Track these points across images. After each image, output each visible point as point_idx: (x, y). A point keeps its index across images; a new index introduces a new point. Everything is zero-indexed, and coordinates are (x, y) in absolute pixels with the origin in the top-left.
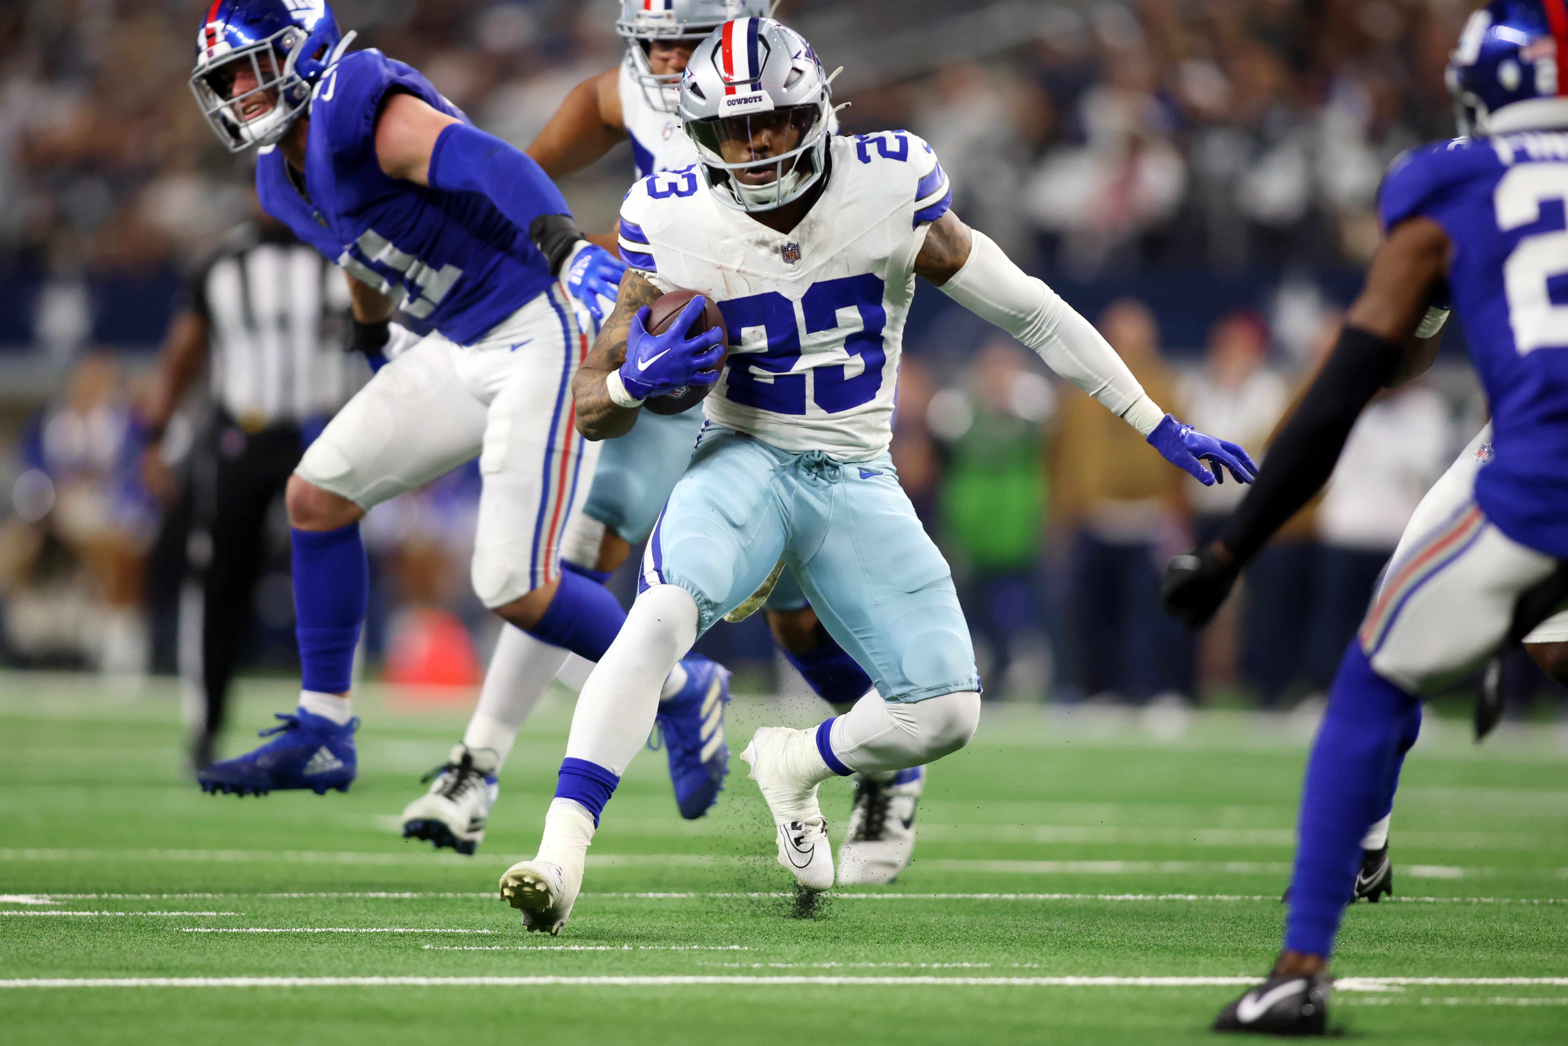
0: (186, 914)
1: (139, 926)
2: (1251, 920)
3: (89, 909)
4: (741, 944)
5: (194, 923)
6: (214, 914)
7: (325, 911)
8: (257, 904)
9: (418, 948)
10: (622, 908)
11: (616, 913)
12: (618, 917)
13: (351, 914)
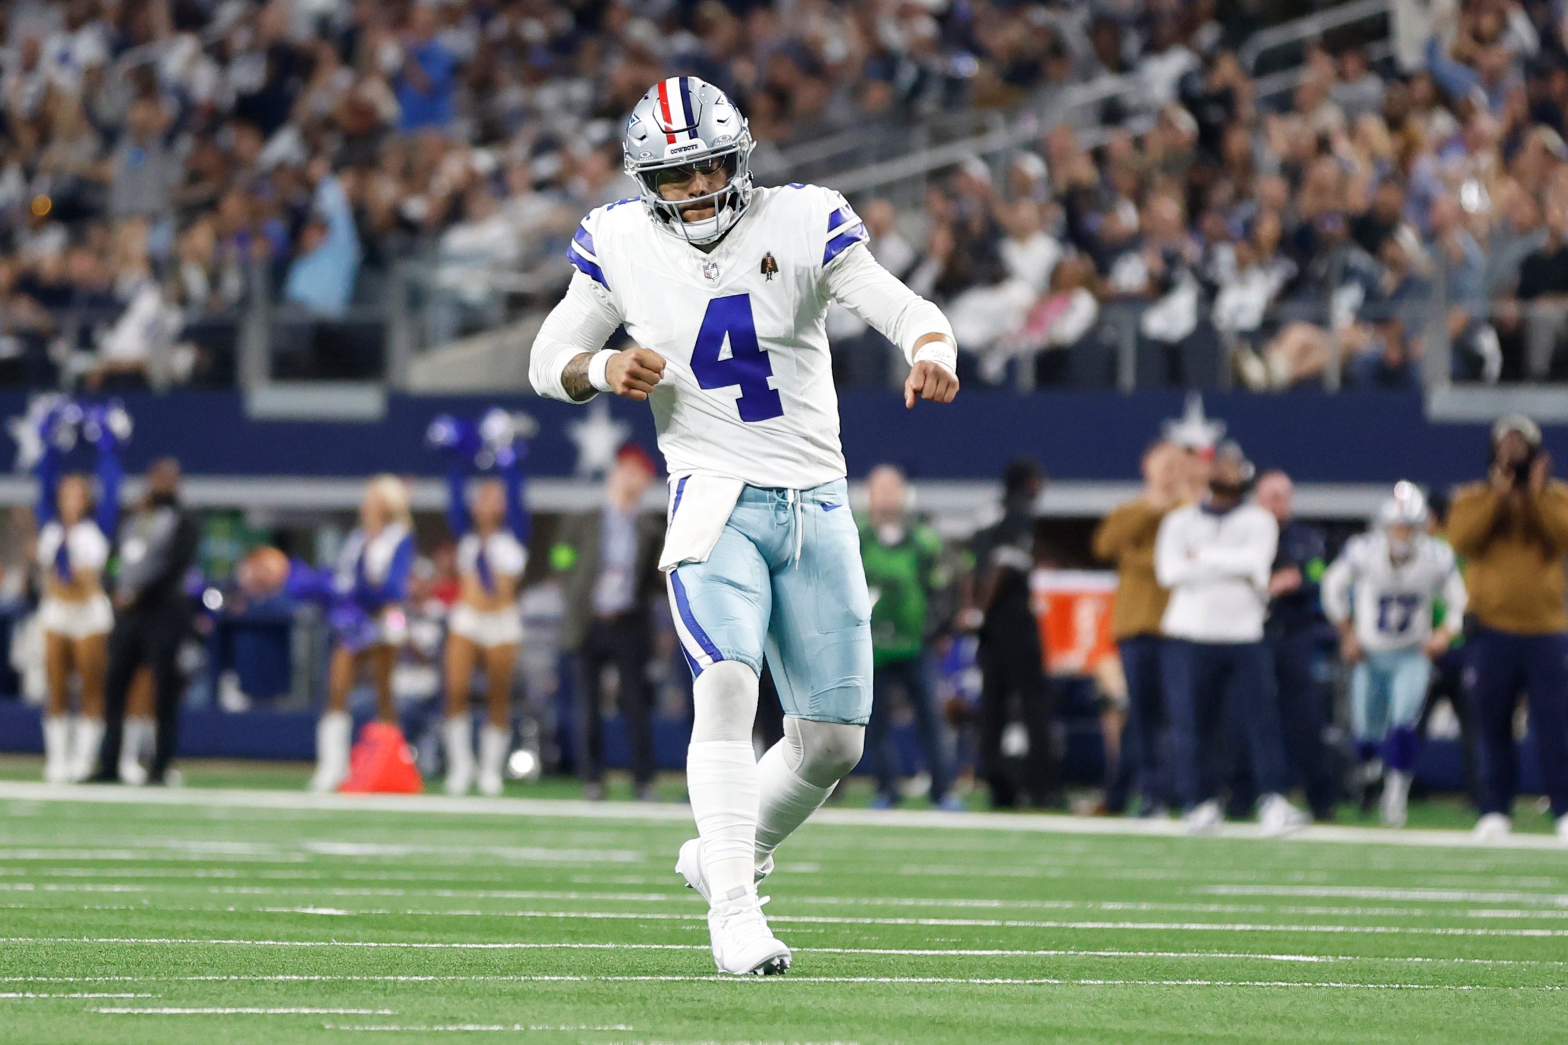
0: (106, 995)
1: (60, 1006)
2: (1110, 1003)
3: (14, 991)
4: (627, 1025)
5: (112, 1004)
6: (132, 995)
7: (238, 994)
8: (173, 987)
9: (321, 1028)
10: (518, 991)
11: (511, 995)
12: (513, 999)
13: (261, 995)
